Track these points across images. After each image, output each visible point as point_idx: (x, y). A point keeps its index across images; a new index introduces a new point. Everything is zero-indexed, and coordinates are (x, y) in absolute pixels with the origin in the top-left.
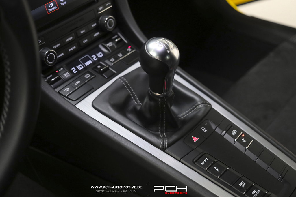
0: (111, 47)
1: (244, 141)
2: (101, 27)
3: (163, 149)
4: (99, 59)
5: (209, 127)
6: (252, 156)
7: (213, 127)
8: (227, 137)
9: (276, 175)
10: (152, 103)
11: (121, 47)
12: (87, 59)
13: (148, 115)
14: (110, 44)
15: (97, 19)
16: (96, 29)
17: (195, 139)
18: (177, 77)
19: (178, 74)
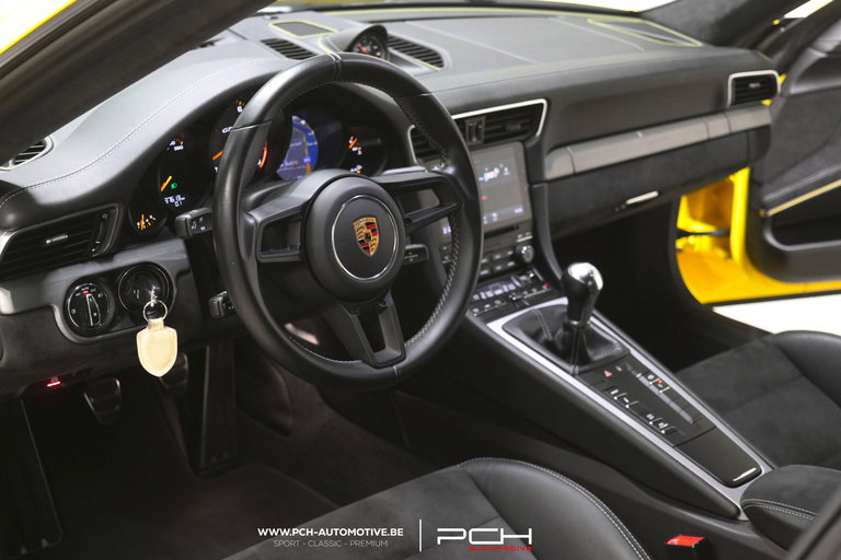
0: (525, 282)
1: (660, 386)
2: (517, 257)
3: (573, 375)
4: (510, 292)
5: (624, 368)
6: (666, 399)
7: (629, 368)
8: (643, 380)
9: (688, 418)
10: (567, 333)
11: (536, 283)
12: (497, 288)
13: (560, 346)
14: (523, 278)
15: (514, 247)
16: (512, 258)
17: (608, 374)
18: (592, 319)
19: (596, 317)
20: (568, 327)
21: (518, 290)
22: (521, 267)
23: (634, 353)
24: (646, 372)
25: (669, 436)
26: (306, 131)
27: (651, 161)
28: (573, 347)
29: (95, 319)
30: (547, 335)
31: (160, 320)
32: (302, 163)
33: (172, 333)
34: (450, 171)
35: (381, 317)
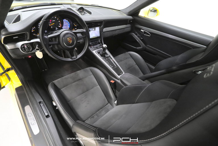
1: (113, 61)
5: (109, 58)
6: (113, 63)
11: (101, 45)
12: (96, 46)
15: (98, 41)
17: (107, 59)
20: (103, 52)
21: (98, 46)
22: (99, 43)
23: (111, 56)
24: (112, 59)
25: (112, 68)
26: (68, 22)
27: (117, 30)
28: (103, 55)
29: (27, 50)
30: (101, 53)
31: (39, 51)
32: (67, 27)
33: (41, 53)
34: (85, 31)
35: (74, 52)
